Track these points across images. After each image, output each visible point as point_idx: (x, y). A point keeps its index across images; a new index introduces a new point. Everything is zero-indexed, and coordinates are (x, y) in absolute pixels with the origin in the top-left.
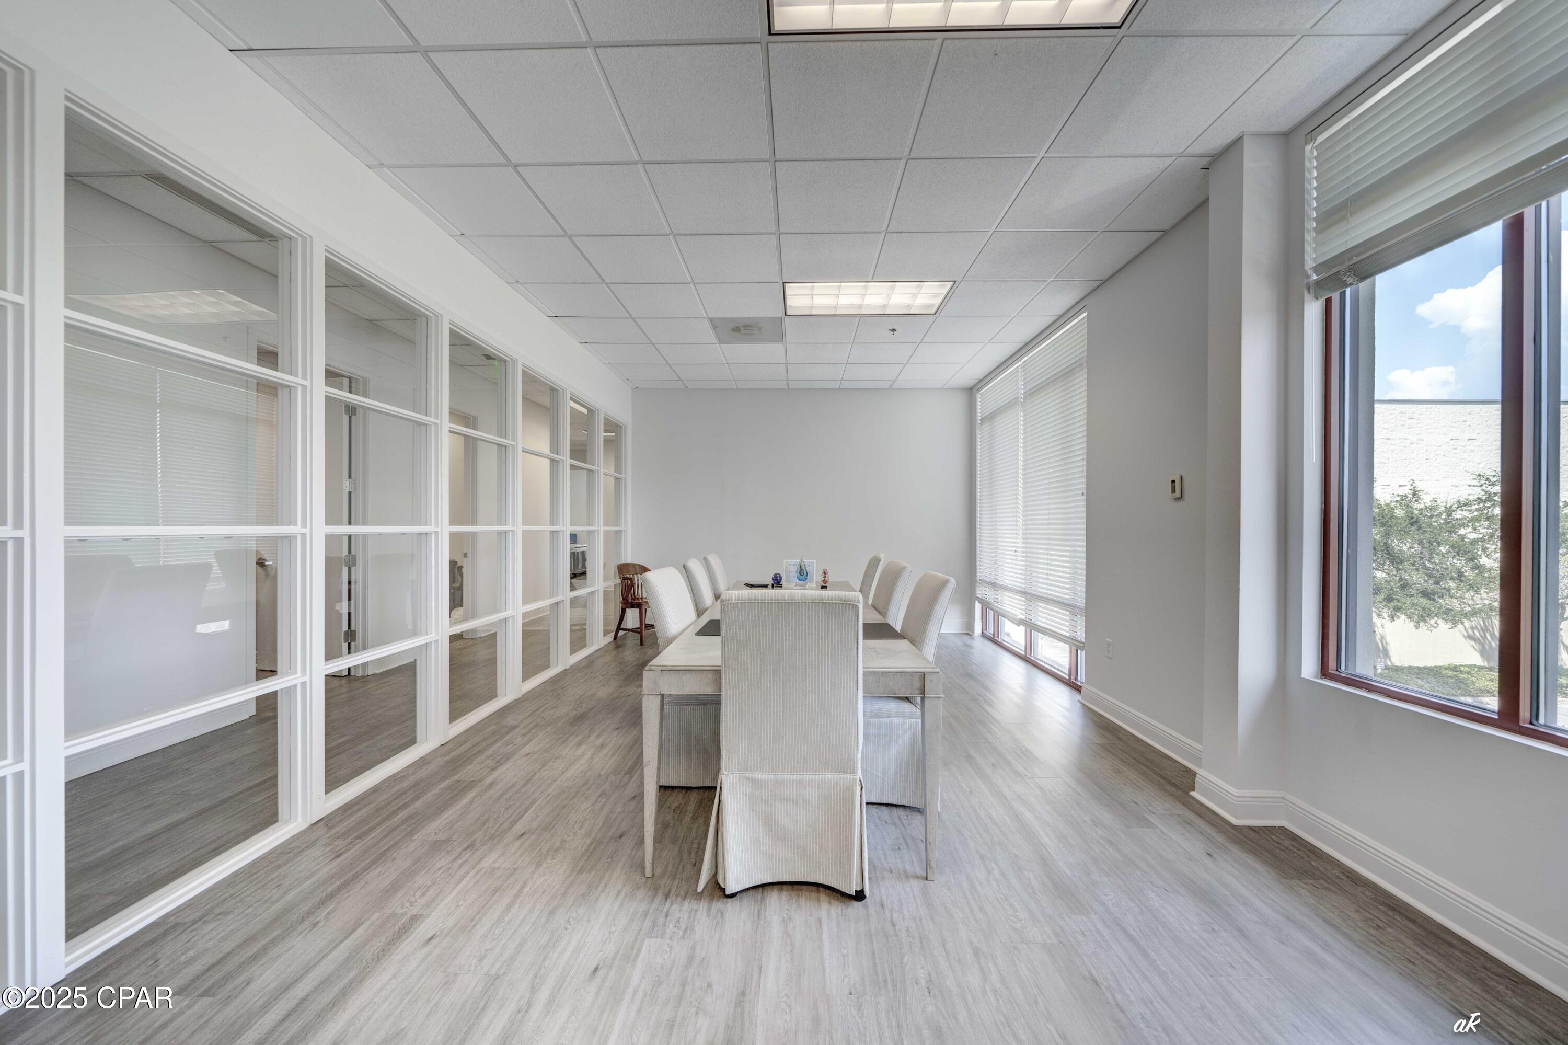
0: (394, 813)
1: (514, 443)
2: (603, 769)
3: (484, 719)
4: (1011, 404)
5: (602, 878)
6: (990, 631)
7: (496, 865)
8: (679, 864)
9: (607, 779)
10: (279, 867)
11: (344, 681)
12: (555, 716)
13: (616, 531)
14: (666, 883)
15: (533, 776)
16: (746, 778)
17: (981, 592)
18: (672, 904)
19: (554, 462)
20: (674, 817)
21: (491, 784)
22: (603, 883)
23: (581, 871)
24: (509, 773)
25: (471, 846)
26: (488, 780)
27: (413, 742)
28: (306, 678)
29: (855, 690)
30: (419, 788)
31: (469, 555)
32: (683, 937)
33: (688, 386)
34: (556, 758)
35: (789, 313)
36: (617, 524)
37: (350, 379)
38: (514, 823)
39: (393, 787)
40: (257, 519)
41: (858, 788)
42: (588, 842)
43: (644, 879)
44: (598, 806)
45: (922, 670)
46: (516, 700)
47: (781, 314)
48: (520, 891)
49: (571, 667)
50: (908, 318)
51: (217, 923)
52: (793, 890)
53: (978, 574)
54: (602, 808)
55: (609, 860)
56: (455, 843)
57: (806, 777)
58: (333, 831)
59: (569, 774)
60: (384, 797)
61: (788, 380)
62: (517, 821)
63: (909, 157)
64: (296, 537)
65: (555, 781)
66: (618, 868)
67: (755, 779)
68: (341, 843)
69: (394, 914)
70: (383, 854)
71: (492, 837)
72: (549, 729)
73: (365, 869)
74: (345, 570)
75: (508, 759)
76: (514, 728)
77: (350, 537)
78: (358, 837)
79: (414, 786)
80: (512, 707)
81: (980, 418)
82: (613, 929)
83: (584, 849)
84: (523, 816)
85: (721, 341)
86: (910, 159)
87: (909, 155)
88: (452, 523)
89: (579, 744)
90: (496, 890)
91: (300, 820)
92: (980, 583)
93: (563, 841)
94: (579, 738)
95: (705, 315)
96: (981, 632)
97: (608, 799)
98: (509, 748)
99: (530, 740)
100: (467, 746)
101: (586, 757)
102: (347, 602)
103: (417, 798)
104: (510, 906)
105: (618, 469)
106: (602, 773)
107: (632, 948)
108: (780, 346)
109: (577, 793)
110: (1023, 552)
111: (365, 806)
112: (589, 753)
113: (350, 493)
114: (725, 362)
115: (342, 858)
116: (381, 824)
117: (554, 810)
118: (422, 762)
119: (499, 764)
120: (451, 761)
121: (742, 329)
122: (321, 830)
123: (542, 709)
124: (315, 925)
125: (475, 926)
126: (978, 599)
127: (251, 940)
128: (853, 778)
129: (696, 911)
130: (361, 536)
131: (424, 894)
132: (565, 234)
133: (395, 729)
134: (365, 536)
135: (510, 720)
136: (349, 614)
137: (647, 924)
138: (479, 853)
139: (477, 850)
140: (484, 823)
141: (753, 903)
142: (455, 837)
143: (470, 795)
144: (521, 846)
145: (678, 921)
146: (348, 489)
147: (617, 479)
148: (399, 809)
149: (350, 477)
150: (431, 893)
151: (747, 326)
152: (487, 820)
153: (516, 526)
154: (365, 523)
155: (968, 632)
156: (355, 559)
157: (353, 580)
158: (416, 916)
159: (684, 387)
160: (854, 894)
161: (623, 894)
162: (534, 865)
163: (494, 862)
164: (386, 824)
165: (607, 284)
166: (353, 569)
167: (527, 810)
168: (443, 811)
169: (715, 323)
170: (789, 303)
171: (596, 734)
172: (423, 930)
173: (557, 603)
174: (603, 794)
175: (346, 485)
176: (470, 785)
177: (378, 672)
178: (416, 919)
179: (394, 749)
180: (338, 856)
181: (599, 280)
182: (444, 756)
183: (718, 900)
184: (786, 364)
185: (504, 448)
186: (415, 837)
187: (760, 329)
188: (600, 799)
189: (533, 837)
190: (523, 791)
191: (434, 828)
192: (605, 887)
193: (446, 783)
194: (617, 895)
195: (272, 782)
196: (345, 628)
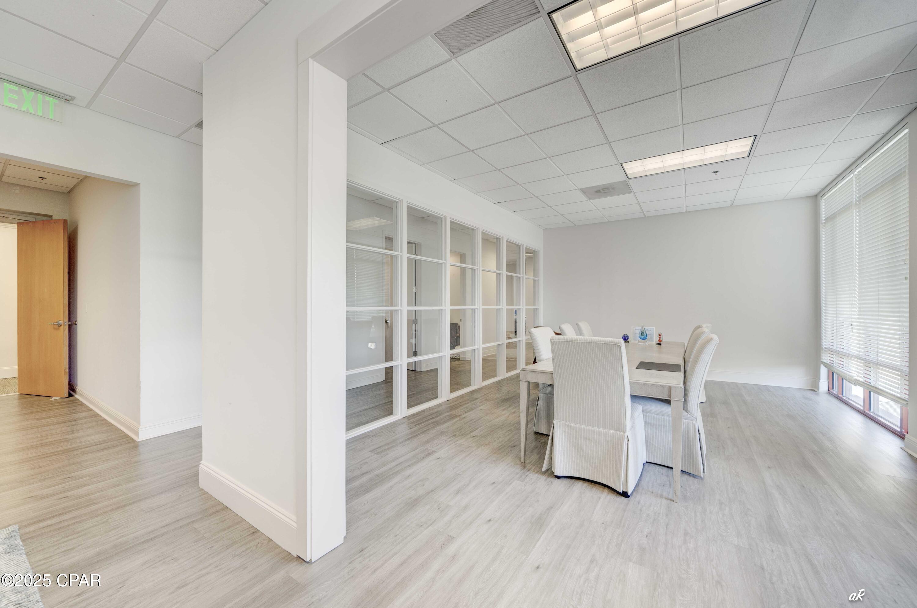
0: (429, 420)
1: (478, 268)
2: (512, 421)
3: (465, 394)
4: (847, 208)
5: (503, 458)
6: (835, 391)
7: (463, 444)
8: (538, 462)
9: (513, 425)
10: (394, 427)
11: (413, 372)
12: (495, 397)
13: (534, 309)
14: (530, 466)
15: (482, 417)
16: (566, 424)
17: (826, 358)
18: (530, 473)
19: (498, 275)
20: (541, 445)
21: (464, 418)
22: (502, 460)
23: (495, 453)
24: (471, 415)
25: (455, 435)
26: (464, 416)
27: (437, 397)
28: (401, 363)
29: (623, 389)
30: (438, 414)
31: (462, 320)
32: (531, 484)
33: (576, 224)
34: (493, 413)
35: (630, 177)
36: (535, 305)
37: (415, 244)
38: (471, 432)
39: (429, 411)
40: (386, 304)
41: (626, 441)
42: (500, 445)
43: (520, 463)
44: (507, 434)
45: (670, 385)
46: (479, 388)
47: (625, 178)
48: (470, 454)
49: (507, 378)
50: (725, 163)
51: (378, 438)
52: (591, 484)
53: (824, 344)
54: (508, 435)
55: (507, 453)
56: (449, 434)
57: (597, 429)
58: (409, 421)
59: (497, 420)
60: (426, 414)
61: (643, 212)
62: (473, 432)
63: (681, 88)
64: (399, 311)
65: (491, 421)
66: (511, 456)
67: (570, 426)
68: (412, 425)
69: (427, 449)
70: (425, 431)
71: (463, 435)
72: (491, 402)
73: (419, 434)
74: (414, 325)
75: (472, 410)
76: (477, 399)
77: (415, 311)
78: (417, 424)
79: (436, 413)
80: (477, 391)
81: (824, 219)
82: (503, 474)
83: (497, 447)
84: (475, 430)
85: (590, 199)
86: (683, 89)
87: (681, 87)
88: (451, 305)
89: (504, 410)
90: (462, 451)
91: (400, 415)
92: (825, 351)
93: (490, 442)
94: (505, 407)
95: (576, 188)
96: (826, 389)
97: (512, 432)
98: (474, 406)
99: (482, 405)
100: (457, 402)
101: (506, 415)
102: (414, 339)
103: (437, 416)
104: (466, 456)
105: (535, 275)
106: (512, 422)
107: (509, 481)
108: (631, 195)
109: (499, 427)
110: (857, 326)
111: (419, 416)
112: (508, 414)
113: (415, 292)
114: (596, 209)
115: (412, 429)
116: (424, 422)
117: (488, 431)
118: (440, 405)
119: (469, 411)
120: (450, 407)
121: (601, 190)
122: (406, 420)
123: (490, 393)
124: (404, 445)
125: (453, 459)
126: (823, 363)
127: (387, 444)
128: (623, 435)
129: (541, 478)
130: (419, 311)
131: (437, 446)
132: (497, 169)
133: (430, 392)
134: (421, 311)
135: (476, 396)
136: (415, 344)
137: (518, 476)
138: (457, 438)
139: (456, 437)
140: (460, 430)
141: (568, 483)
142: (449, 432)
143: (456, 420)
144: (473, 440)
145: (531, 479)
146: (415, 291)
147: (535, 280)
148: (430, 419)
149: (415, 286)
150: (440, 446)
151: (604, 189)
152: (461, 429)
153: (479, 306)
154: (420, 306)
155: (814, 389)
156: (417, 321)
157: (416, 330)
158: (434, 451)
159: (574, 225)
160: (621, 492)
161: (510, 464)
162: (477, 447)
163: (462, 442)
164: (426, 423)
165: (520, 185)
166: (416, 325)
167: (477, 429)
168: (445, 423)
169: (584, 191)
170: (628, 173)
171: (512, 407)
172: (437, 455)
173: (500, 345)
174: (511, 430)
175: (414, 289)
176: (456, 416)
177: (425, 370)
178: (434, 452)
179: (430, 399)
180: (411, 429)
181: (516, 184)
182: (448, 404)
183: (551, 478)
184: (639, 204)
185: (474, 270)
186: (435, 429)
187: (613, 189)
188: (508, 432)
189: (478, 438)
190: (476, 422)
191: (442, 427)
192: (503, 461)
193: (447, 414)
194: (508, 464)
195: (392, 402)
196: (414, 350)
